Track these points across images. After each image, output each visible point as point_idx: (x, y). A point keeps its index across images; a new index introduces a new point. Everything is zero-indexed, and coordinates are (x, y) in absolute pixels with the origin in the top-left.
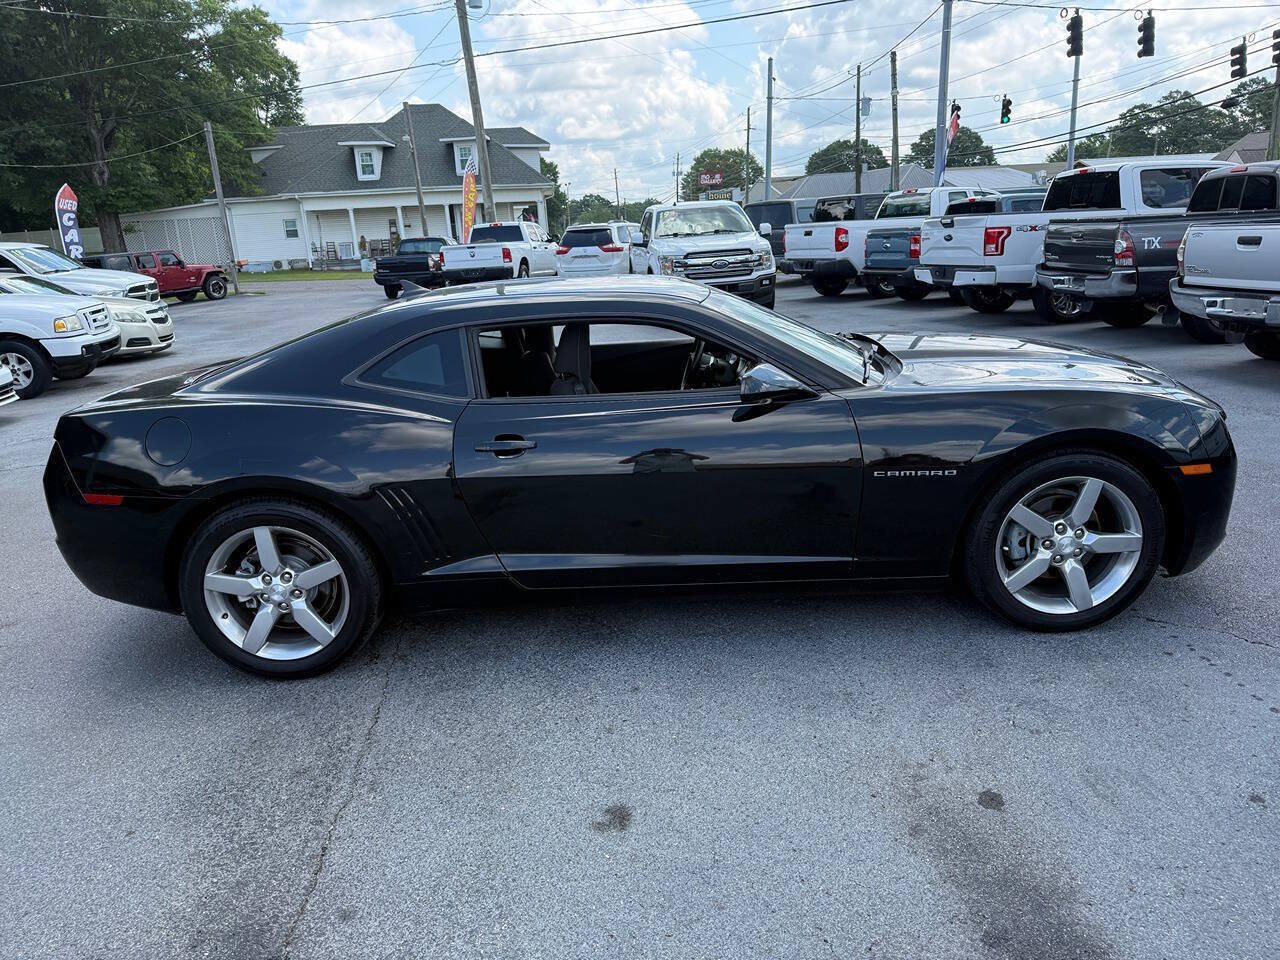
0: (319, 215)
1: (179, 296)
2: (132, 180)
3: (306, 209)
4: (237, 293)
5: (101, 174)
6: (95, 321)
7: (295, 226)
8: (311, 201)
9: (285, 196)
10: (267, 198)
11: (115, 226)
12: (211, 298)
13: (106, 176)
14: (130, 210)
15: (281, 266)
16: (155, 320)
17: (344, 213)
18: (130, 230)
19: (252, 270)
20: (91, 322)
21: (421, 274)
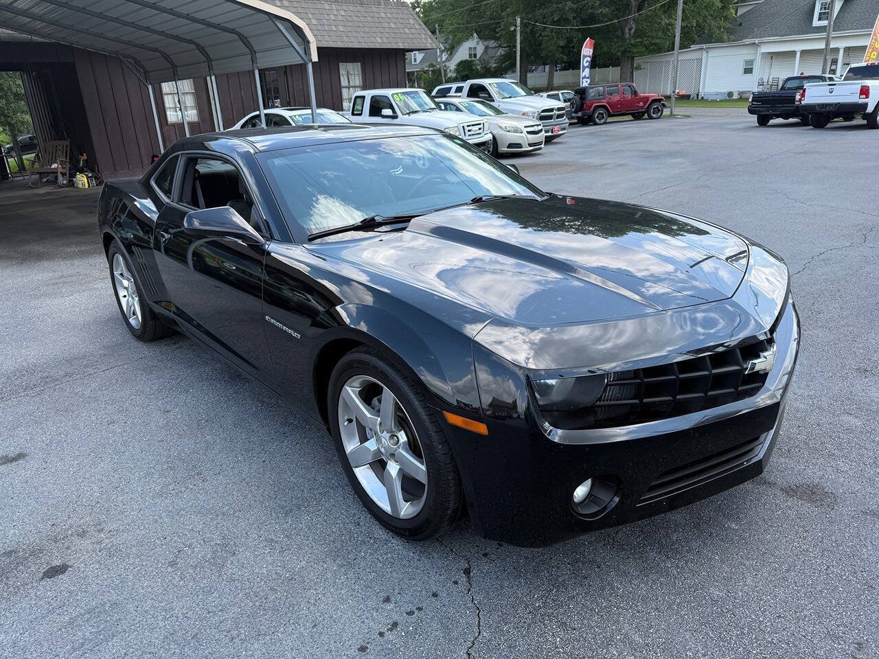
0: (773, 55)
1: (633, 115)
2: (647, 33)
3: (762, 51)
4: (672, 116)
5: (630, 30)
6: (469, 131)
7: (752, 65)
8: (768, 45)
9: (748, 41)
10: (736, 43)
11: (630, 66)
12: (651, 118)
13: (633, 31)
14: (641, 54)
15: (732, 96)
16: (529, 133)
17: (792, 54)
18: (639, 68)
19: (711, 98)
20: (466, 131)
21: (788, 107)
